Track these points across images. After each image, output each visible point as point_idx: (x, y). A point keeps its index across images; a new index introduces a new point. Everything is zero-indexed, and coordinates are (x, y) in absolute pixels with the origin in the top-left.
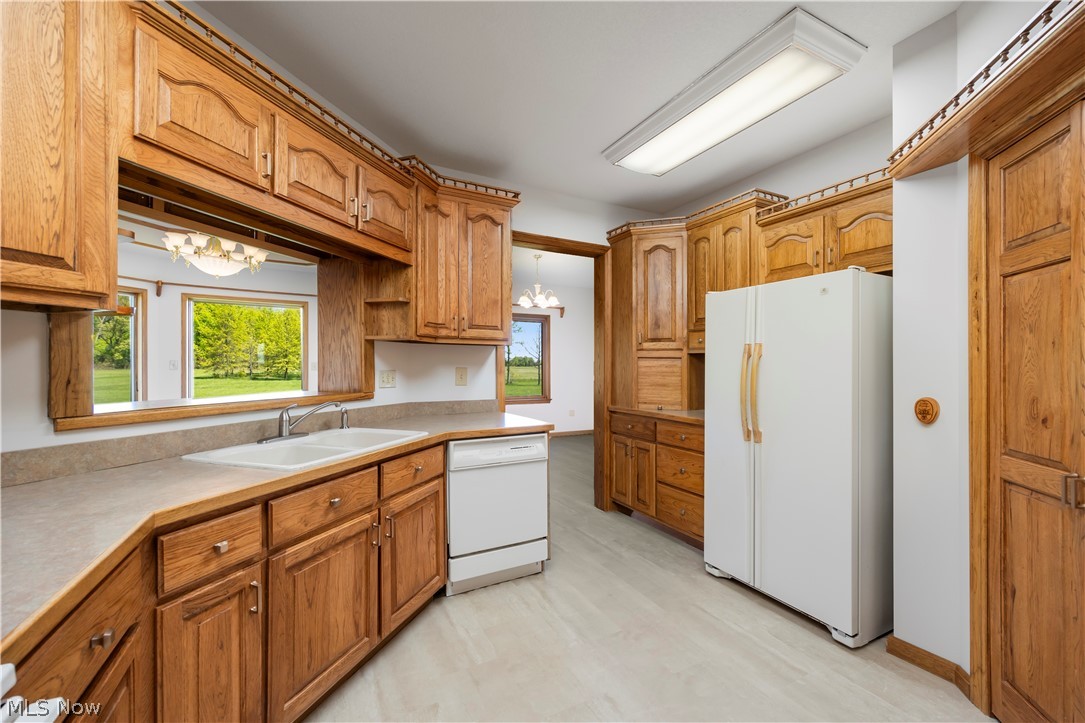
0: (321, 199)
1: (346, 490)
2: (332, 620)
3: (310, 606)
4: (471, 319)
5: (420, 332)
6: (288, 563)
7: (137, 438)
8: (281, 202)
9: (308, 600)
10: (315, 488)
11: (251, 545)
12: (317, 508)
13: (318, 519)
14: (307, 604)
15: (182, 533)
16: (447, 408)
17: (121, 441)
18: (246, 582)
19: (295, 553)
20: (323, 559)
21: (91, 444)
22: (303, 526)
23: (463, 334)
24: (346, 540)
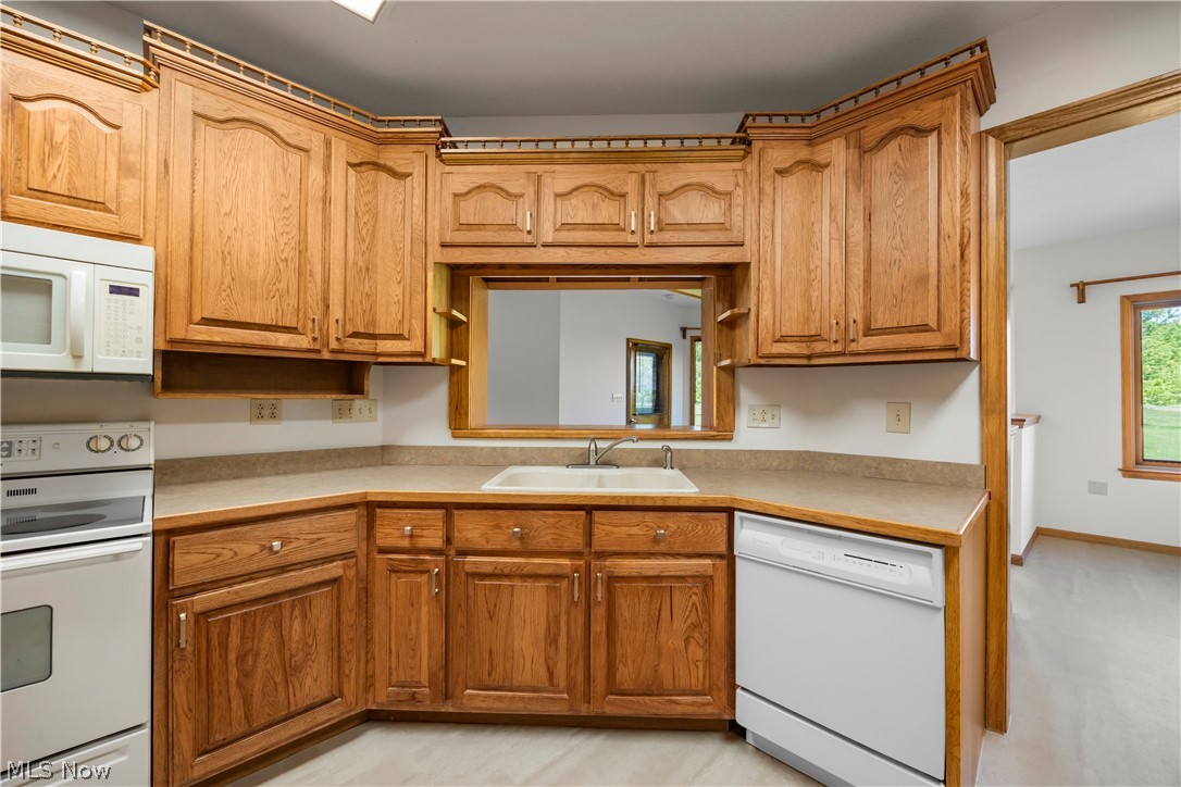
0: (593, 230)
1: (536, 525)
2: (517, 648)
3: (491, 618)
4: (868, 319)
5: (764, 351)
6: (468, 568)
7: (491, 448)
8: (551, 249)
9: (489, 612)
10: (499, 512)
11: (434, 539)
12: (498, 531)
13: (498, 541)
14: (487, 615)
15: (388, 511)
16: (868, 467)
17: (482, 448)
18: (430, 566)
19: (475, 563)
20: (506, 583)
21: (467, 448)
22: (483, 542)
23: (853, 347)
24: (536, 577)
